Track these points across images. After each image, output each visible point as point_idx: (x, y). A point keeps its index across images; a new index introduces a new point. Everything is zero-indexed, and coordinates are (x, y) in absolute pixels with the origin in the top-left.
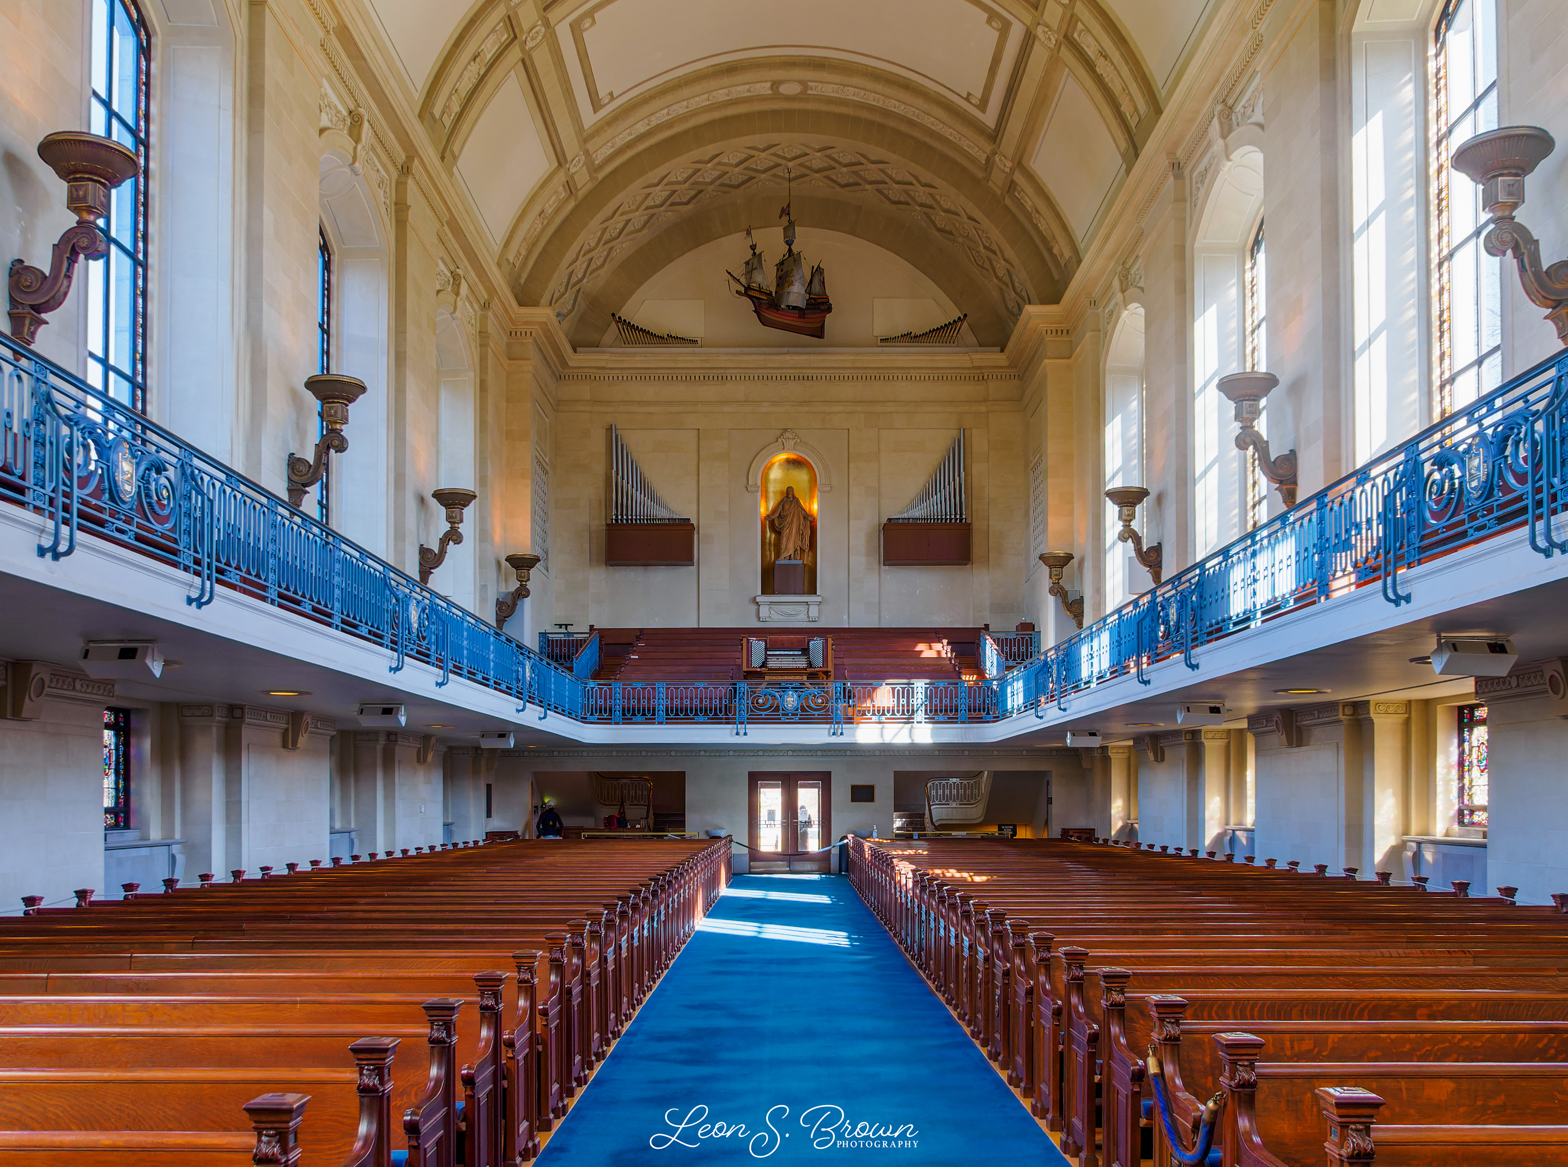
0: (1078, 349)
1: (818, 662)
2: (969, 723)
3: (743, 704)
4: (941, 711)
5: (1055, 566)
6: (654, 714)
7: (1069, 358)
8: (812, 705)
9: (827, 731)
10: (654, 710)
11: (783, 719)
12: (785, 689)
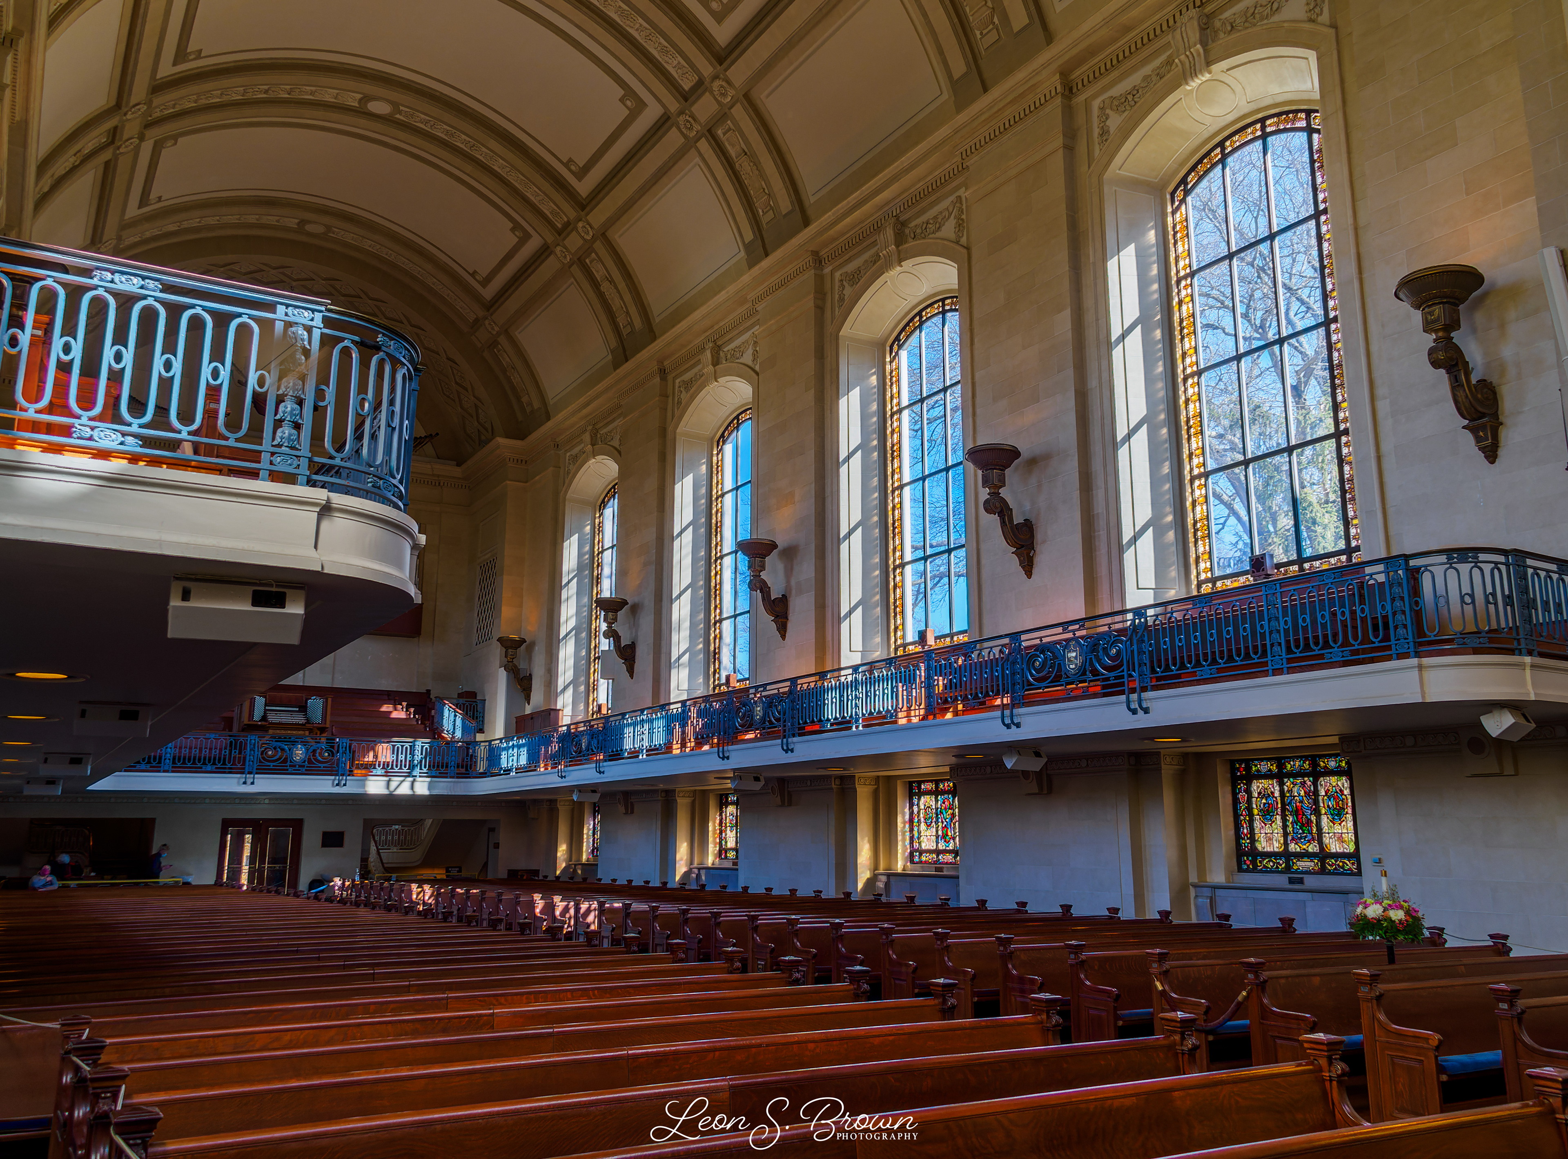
0: (537, 478)
1: (317, 717)
2: (458, 778)
3: (252, 756)
4: (434, 767)
5: (511, 647)
6: (160, 762)
7: (526, 482)
8: (319, 758)
9: (331, 782)
10: (160, 758)
11: (290, 770)
12: (294, 743)
